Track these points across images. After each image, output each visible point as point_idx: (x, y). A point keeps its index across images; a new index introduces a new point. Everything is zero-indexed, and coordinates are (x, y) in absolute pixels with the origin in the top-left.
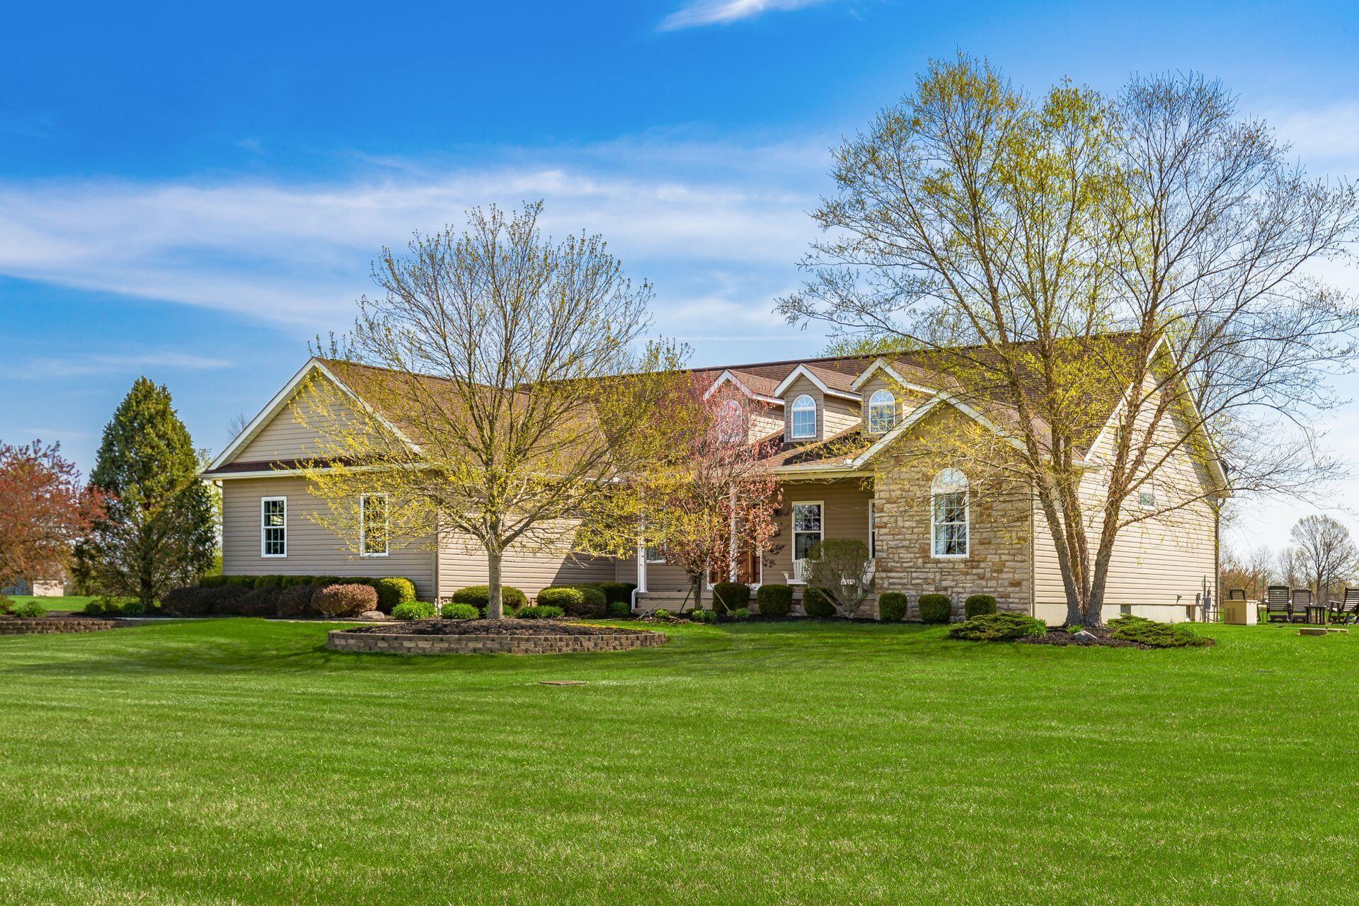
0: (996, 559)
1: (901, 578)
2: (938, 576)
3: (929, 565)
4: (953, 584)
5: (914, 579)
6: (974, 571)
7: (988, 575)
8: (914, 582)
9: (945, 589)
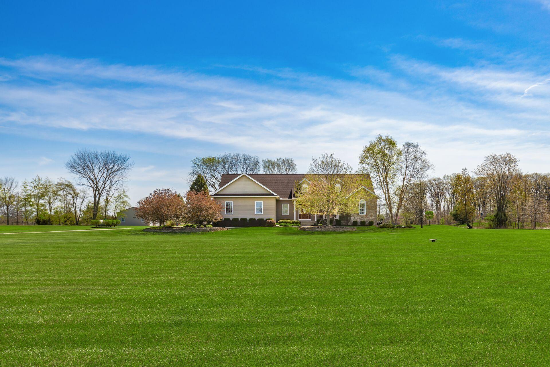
0: (371, 215)
1: (353, 218)
2: (360, 218)
3: (358, 216)
6: (367, 217)
7: (369, 218)
8: (355, 219)
9: (362, 220)
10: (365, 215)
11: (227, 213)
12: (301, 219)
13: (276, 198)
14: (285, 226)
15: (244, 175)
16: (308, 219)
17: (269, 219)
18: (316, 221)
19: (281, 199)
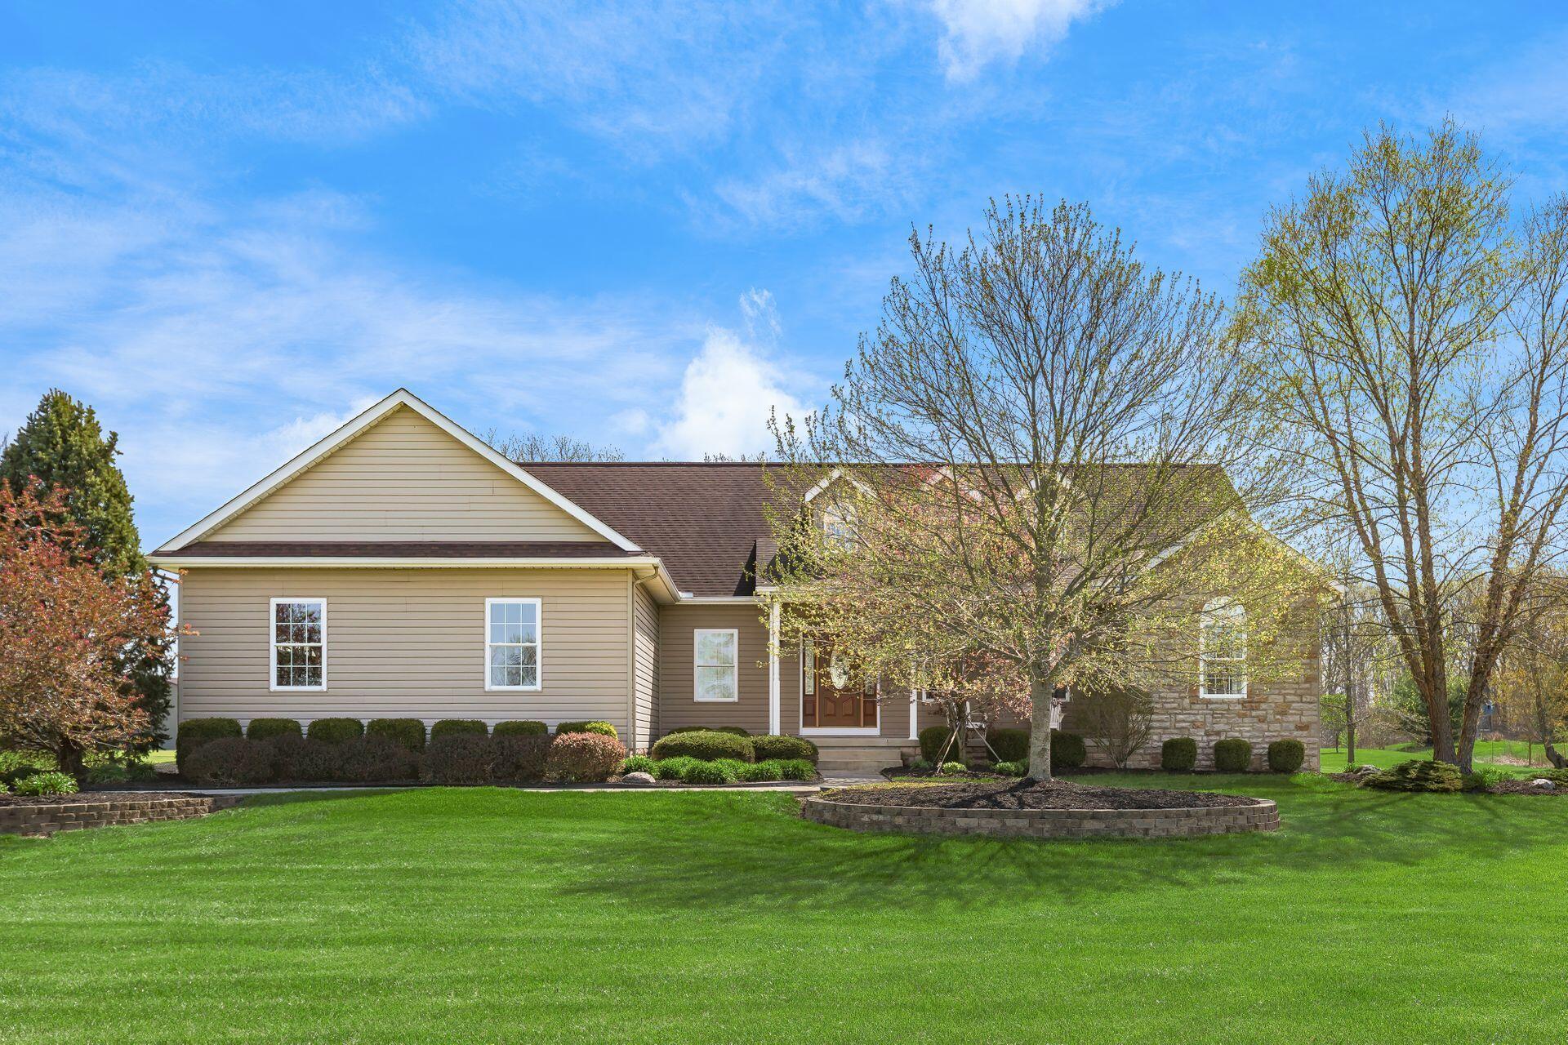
0: (1280, 699)
1: (1162, 721)
2: (1209, 719)
3: (1198, 706)
4: (1227, 727)
5: (1180, 721)
6: (1254, 713)
7: (1270, 717)
8: (1178, 725)
9: (1218, 733)
10: (1242, 702)
11: (279, 683)
12: (814, 725)
13: (634, 572)
14: (695, 778)
15: (404, 407)
16: (857, 724)
17: (580, 728)
18: (914, 735)
19: (685, 597)
